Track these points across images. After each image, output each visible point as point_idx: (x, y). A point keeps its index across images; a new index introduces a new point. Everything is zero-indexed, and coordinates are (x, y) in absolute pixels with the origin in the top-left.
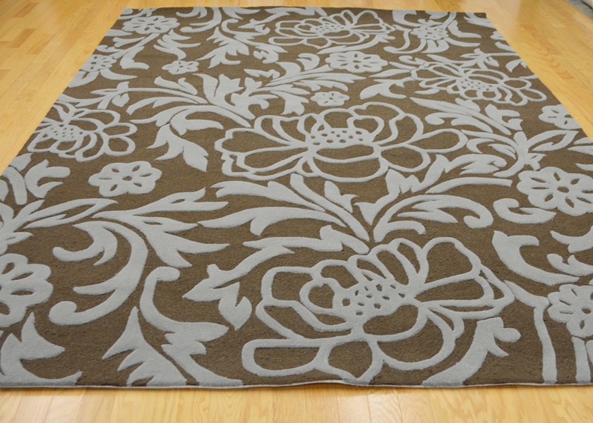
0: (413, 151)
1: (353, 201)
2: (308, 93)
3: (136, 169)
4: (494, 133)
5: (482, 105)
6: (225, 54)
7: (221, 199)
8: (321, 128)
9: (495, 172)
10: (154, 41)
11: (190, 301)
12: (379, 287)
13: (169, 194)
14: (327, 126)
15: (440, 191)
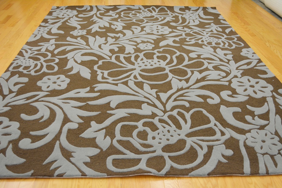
0: (183, 69)
1: (156, 92)
2: (136, 44)
3: (58, 78)
4: (220, 61)
5: (215, 48)
6: (98, 26)
7: (97, 92)
8: (142, 59)
9: (221, 79)
10: (66, 21)
11: (83, 138)
12: (169, 131)
13: (73, 90)
14: (144, 58)
15: (196, 88)
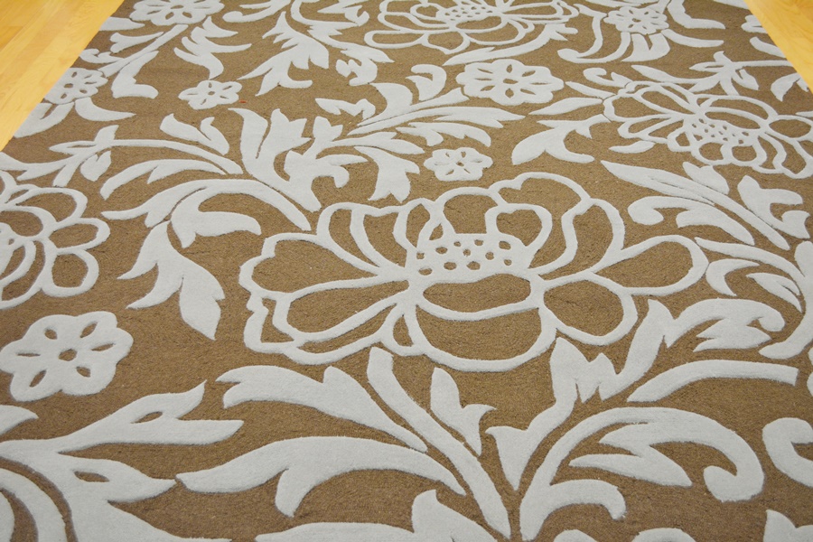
0: (605, 291)
1: (485, 423)
2: (420, 151)
3: (87, 331)
4: (757, 245)
7: (230, 414)
8: (437, 233)
9: (763, 345)
13: (137, 397)
14: (448, 228)
15: (655, 397)
